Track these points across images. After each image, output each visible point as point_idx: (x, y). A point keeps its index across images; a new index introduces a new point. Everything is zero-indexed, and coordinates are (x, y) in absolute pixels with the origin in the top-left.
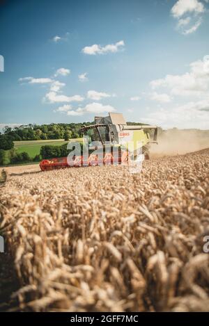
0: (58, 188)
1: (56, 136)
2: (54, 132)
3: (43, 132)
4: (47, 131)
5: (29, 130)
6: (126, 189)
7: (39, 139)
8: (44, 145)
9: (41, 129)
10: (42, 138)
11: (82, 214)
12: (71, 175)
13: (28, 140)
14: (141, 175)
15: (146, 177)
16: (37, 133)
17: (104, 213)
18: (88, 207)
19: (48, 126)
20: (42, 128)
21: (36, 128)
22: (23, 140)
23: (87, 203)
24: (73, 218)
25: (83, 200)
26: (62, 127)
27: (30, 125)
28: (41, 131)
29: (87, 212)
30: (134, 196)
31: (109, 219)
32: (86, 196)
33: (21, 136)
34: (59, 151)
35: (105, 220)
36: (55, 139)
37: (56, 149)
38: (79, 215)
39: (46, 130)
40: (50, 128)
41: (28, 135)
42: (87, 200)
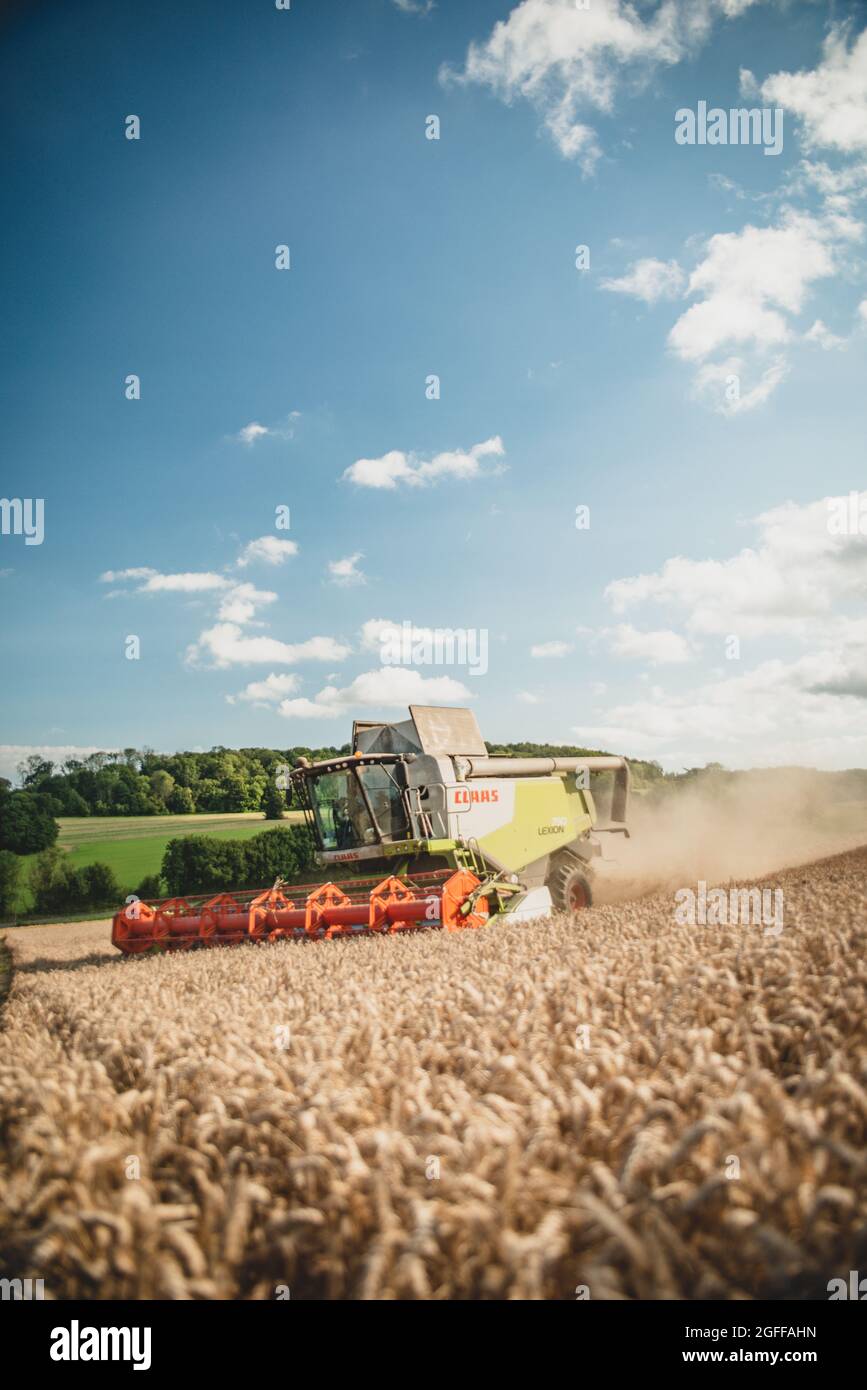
0: (231, 1052)
1: (231, 801)
2: (226, 784)
3: (180, 781)
4: (194, 779)
5: (126, 771)
6: (520, 1068)
7: (161, 812)
8: (180, 835)
9: (172, 770)
10: (176, 806)
11: (329, 1202)
12: (286, 982)
13: (114, 813)
14: (581, 991)
15: (604, 1001)
16: (155, 787)
17: (425, 1212)
18: (358, 1168)
19: (201, 759)
20: (176, 767)
21: (153, 765)
22: (97, 813)
23: (350, 1140)
24: (291, 1226)
25: (338, 1131)
26: (257, 764)
27: (129, 752)
28: (170, 780)
29: (349, 1198)
30: (557, 1105)
31: (446, 1243)
32: (351, 1109)
33: (91, 797)
34: (242, 862)
35: (431, 1247)
36: (227, 811)
37: (227, 853)
38: (314, 1215)
39: (193, 774)
40: (209, 766)
41: (118, 795)
42: (351, 1124)
